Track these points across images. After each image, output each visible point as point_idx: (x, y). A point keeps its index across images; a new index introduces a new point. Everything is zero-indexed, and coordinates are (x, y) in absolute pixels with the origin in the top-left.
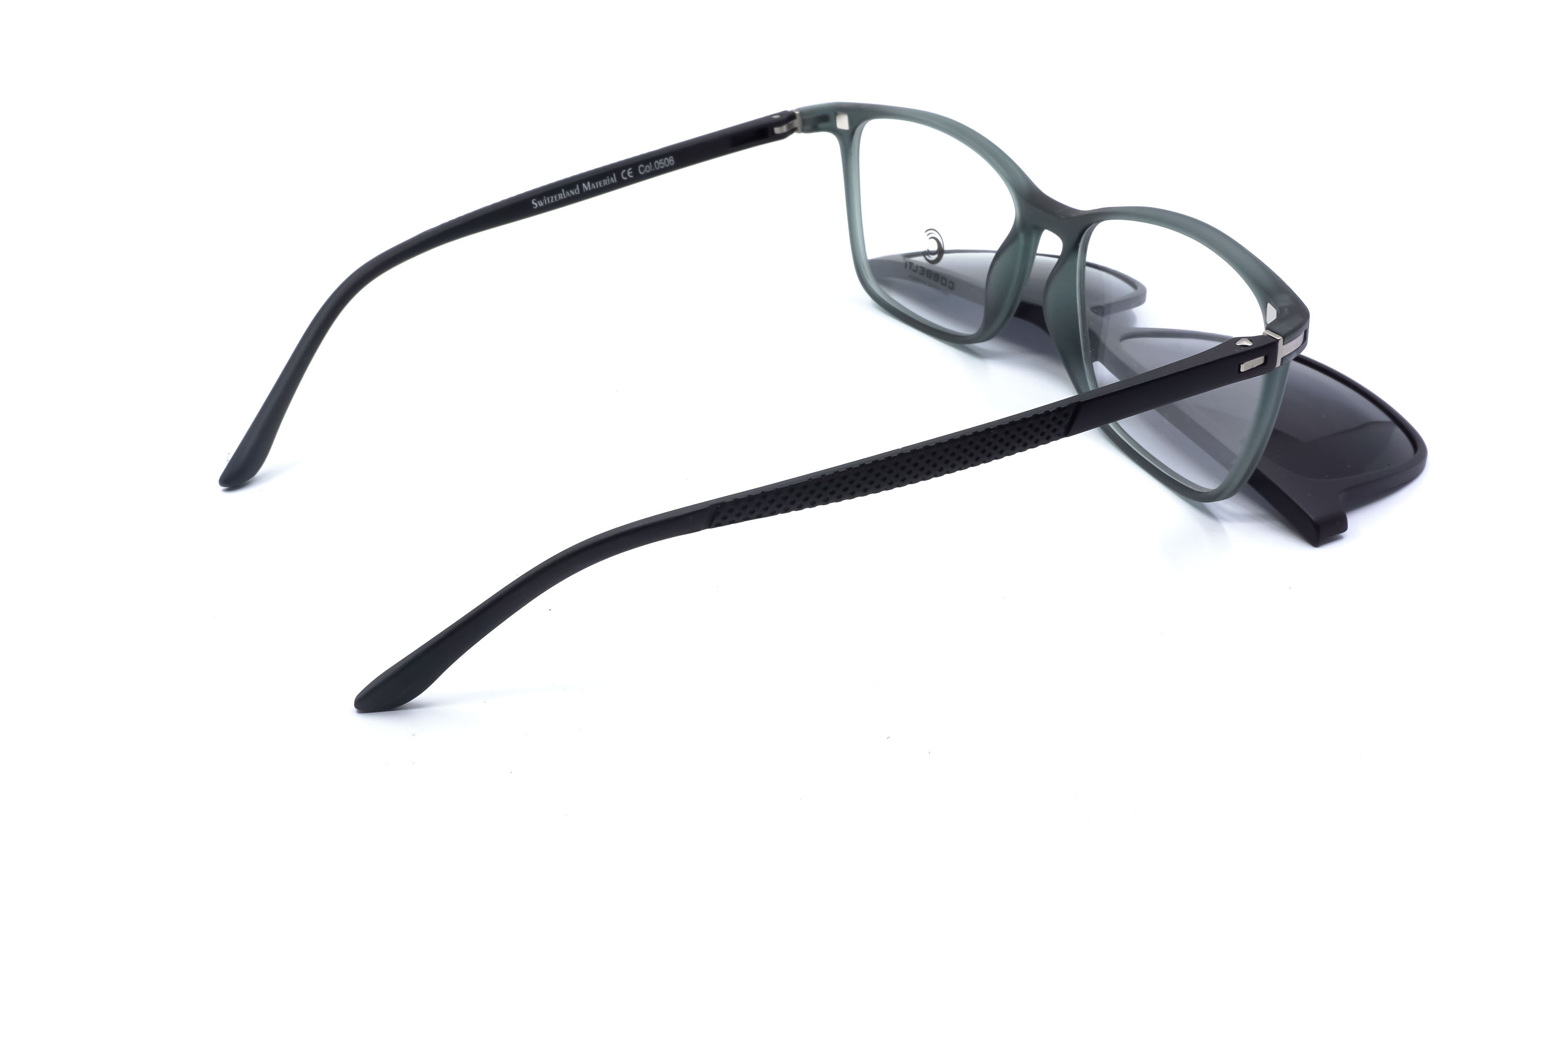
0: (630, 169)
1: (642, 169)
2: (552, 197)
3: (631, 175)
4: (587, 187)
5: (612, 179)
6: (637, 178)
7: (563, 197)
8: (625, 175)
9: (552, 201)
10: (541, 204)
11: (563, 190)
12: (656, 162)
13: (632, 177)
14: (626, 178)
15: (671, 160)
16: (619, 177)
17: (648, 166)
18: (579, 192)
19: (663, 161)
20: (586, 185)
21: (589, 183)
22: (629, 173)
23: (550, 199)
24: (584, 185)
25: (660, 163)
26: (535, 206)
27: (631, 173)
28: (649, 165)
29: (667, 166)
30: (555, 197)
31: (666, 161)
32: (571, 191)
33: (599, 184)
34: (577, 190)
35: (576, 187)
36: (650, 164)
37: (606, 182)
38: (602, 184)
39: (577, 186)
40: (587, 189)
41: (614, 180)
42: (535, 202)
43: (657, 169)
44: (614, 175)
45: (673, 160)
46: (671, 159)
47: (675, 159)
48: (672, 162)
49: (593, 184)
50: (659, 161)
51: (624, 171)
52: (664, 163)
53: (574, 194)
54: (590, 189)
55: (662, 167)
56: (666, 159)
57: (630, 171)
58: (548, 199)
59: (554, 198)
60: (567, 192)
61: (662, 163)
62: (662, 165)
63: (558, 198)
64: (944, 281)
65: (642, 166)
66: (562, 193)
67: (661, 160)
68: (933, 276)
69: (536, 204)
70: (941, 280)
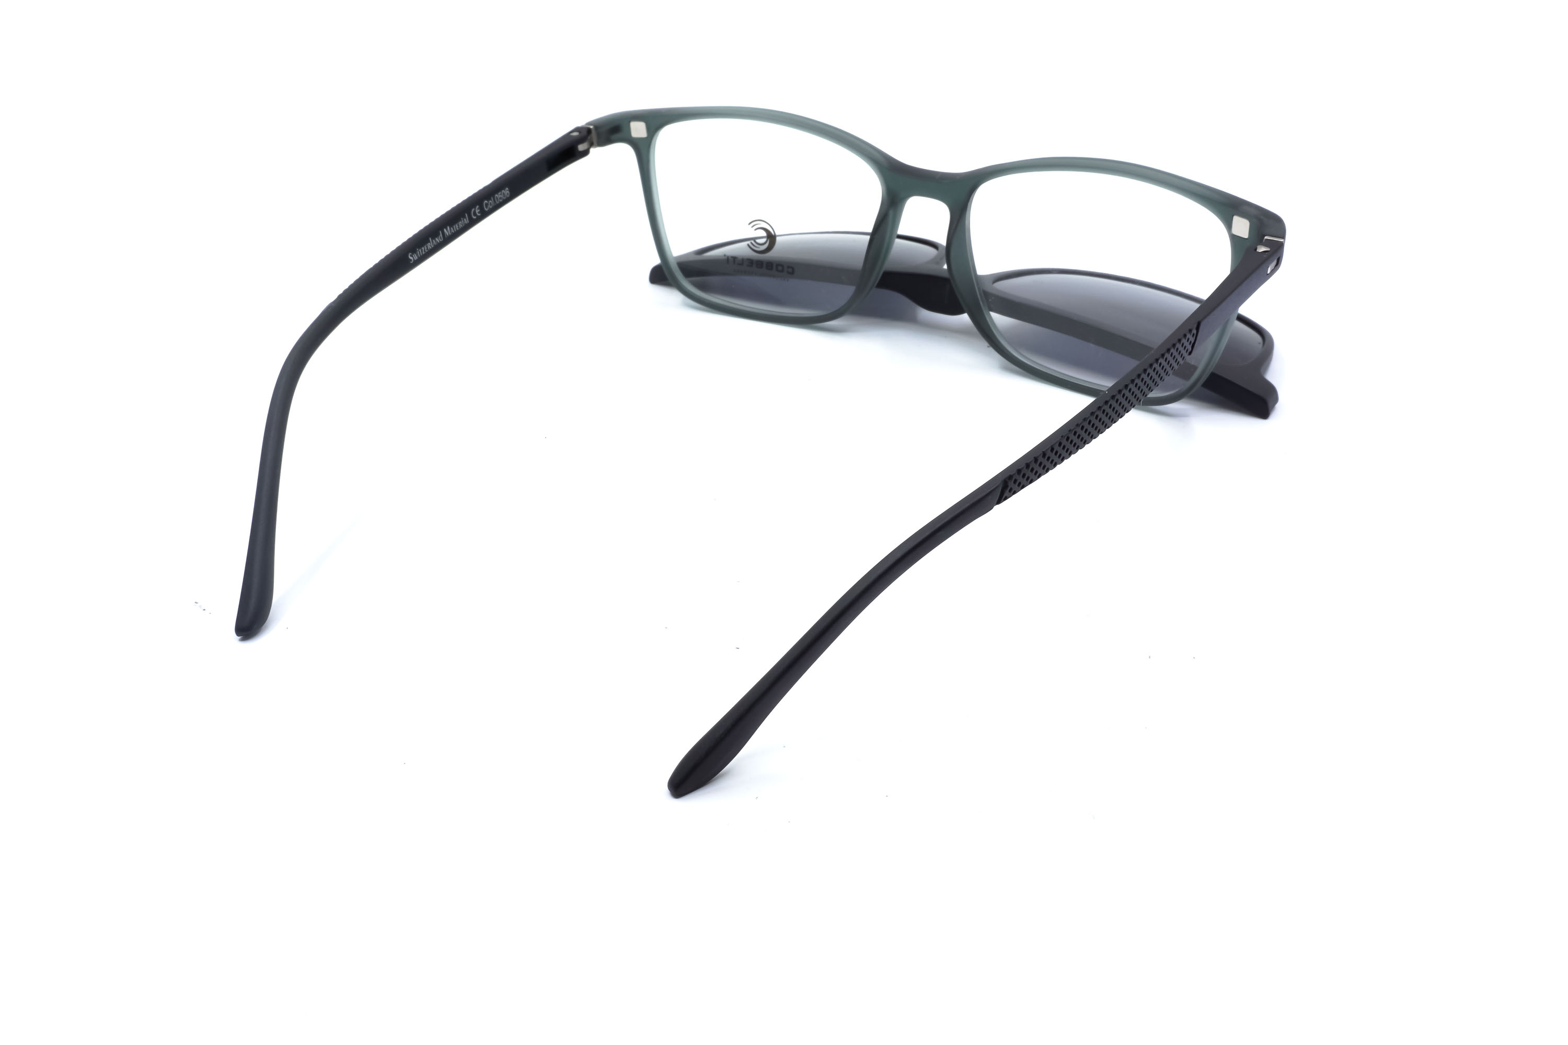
0: (478, 207)
1: (487, 205)
2: (423, 248)
3: (479, 213)
4: (448, 231)
6: (484, 214)
8: (475, 214)
9: (423, 253)
10: (416, 258)
11: (430, 240)
12: (496, 195)
13: (479, 215)
14: (474, 217)
15: (506, 192)
16: (469, 216)
17: (490, 201)
18: (442, 237)
19: (501, 194)
20: (447, 230)
21: (448, 228)
22: (477, 211)
23: (422, 251)
24: (445, 230)
25: (499, 196)
26: (411, 260)
27: (479, 210)
28: (491, 200)
29: (505, 198)
30: (426, 246)
31: (504, 194)
32: (437, 239)
33: (456, 228)
35: (439, 235)
36: (492, 198)
37: (460, 224)
38: (458, 226)
39: (440, 232)
40: (447, 235)
41: (466, 221)
42: (411, 256)
43: (496, 203)
44: (466, 215)
45: (508, 192)
46: (507, 190)
47: (512, 187)
48: (508, 194)
49: (452, 228)
50: (498, 194)
51: (473, 210)
53: (438, 242)
54: (450, 232)
55: (501, 201)
56: (503, 191)
57: (478, 209)
58: (420, 250)
60: (434, 239)
61: (501, 196)
62: (500, 198)
63: (427, 249)
64: (780, 268)
65: (486, 202)
66: (429, 242)
67: (499, 194)
68: (765, 265)
69: (412, 258)
70: (777, 268)
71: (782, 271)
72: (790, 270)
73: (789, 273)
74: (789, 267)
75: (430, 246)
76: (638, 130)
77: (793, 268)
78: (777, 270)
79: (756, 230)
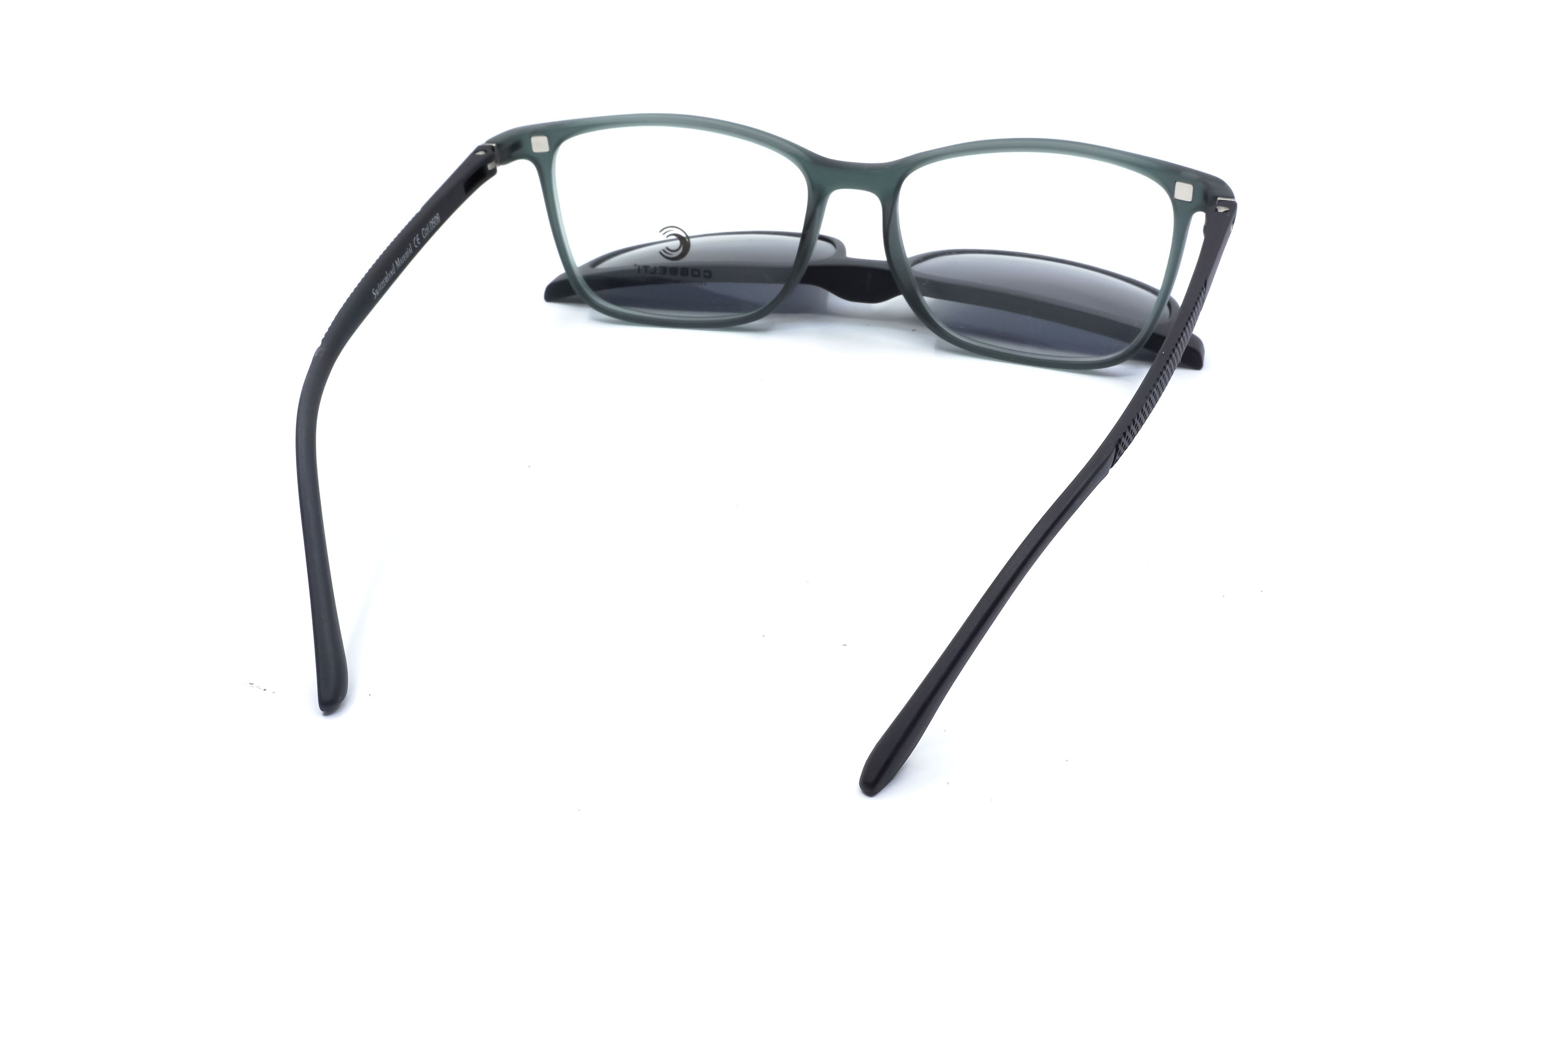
1: (424, 233)
3: (419, 241)
4: (396, 262)
5: (409, 249)
6: (423, 240)
7: (385, 277)
8: (416, 242)
9: (383, 286)
10: (378, 293)
13: (419, 243)
14: (416, 246)
15: (437, 217)
16: (413, 246)
17: (427, 229)
18: (393, 270)
19: (434, 220)
23: (381, 284)
24: (394, 261)
25: (432, 223)
26: (374, 296)
27: (419, 239)
28: (427, 227)
29: (437, 224)
30: (383, 282)
31: (436, 220)
32: (388, 270)
33: (403, 257)
36: (426, 225)
37: (407, 254)
38: (404, 255)
39: (391, 264)
41: (410, 251)
43: (433, 229)
44: (409, 245)
45: (440, 217)
46: (436, 212)
47: (440, 214)
48: (438, 219)
49: (399, 259)
50: (429, 220)
51: (415, 238)
53: (391, 272)
54: (399, 264)
55: (436, 227)
56: (433, 216)
57: (418, 235)
60: (387, 272)
61: (434, 222)
62: (434, 225)
63: (385, 283)
64: (696, 273)
65: (423, 229)
67: (433, 219)
68: (679, 272)
69: (374, 292)
70: (692, 273)
71: (699, 276)
72: (707, 274)
73: (705, 277)
74: (705, 271)
75: (387, 279)
76: (540, 144)
77: (710, 272)
78: (693, 276)
79: (668, 237)
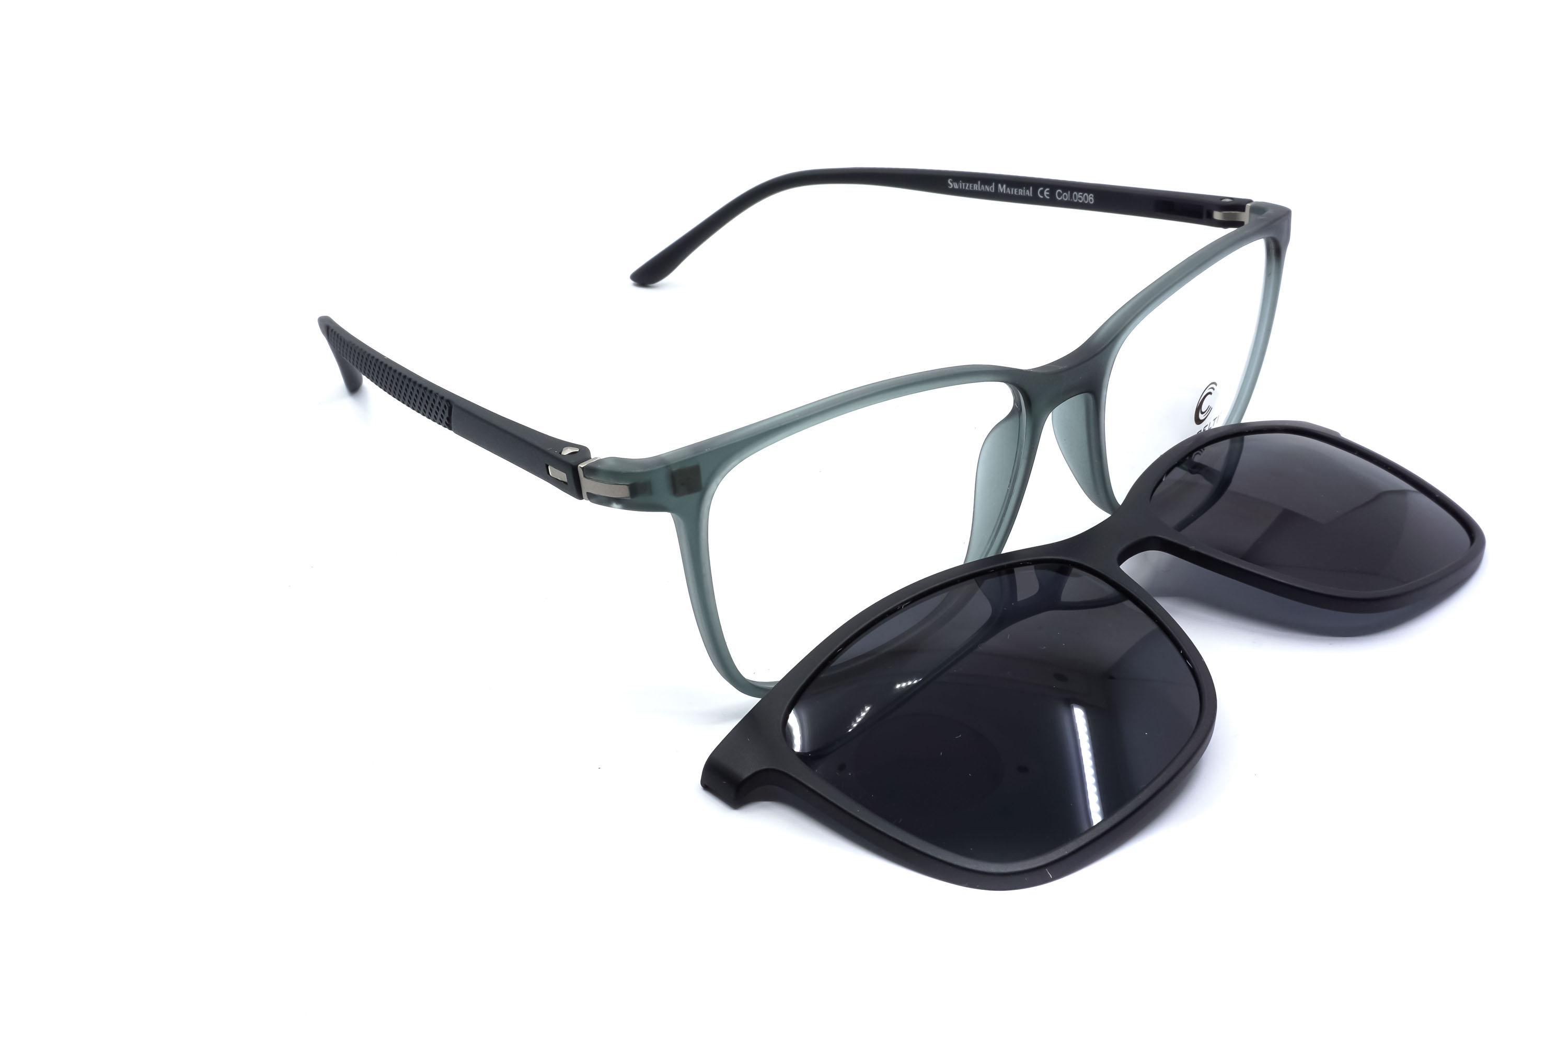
0: (1048, 189)
1: (1060, 195)
2: (968, 185)
3: (1047, 195)
4: (1002, 189)
5: (1028, 191)
6: (1052, 202)
7: (978, 188)
8: (1042, 193)
9: (967, 189)
10: (956, 187)
11: (979, 182)
12: (1075, 193)
13: (1048, 198)
14: (1042, 197)
15: (1090, 198)
16: (1035, 192)
17: (1065, 194)
18: (993, 191)
19: (1082, 195)
20: (1002, 186)
21: (1004, 186)
22: (1046, 193)
23: (965, 186)
24: (1000, 185)
25: (1079, 197)
26: (950, 186)
27: (1048, 193)
28: (1067, 193)
29: (1087, 204)
30: (970, 186)
31: (1086, 196)
32: (986, 186)
33: (1014, 191)
34: (992, 188)
35: (991, 185)
36: (1069, 192)
37: (1021, 192)
38: (1018, 193)
39: (994, 184)
40: (1002, 191)
41: (1029, 193)
42: (951, 181)
43: (1076, 201)
44: (1031, 188)
45: (1093, 200)
46: (1091, 196)
47: (1095, 198)
48: (1091, 201)
49: (1010, 190)
50: (1078, 193)
51: (1041, 189)
52: (1083, 199)
53: (988, 190)
54: (1005, 192)
55: (1080, 202)
57: (1047, 191)
58: (964, 184)
59: (968, 186)
60: (983, 186)
61: (1081, 197)
62: (1080, 199)
63: (973, 188)
65: (1060, 191)
66: (978, 184)
67: (1080, 193)
69: (952, 184)
75: (977, 187)
